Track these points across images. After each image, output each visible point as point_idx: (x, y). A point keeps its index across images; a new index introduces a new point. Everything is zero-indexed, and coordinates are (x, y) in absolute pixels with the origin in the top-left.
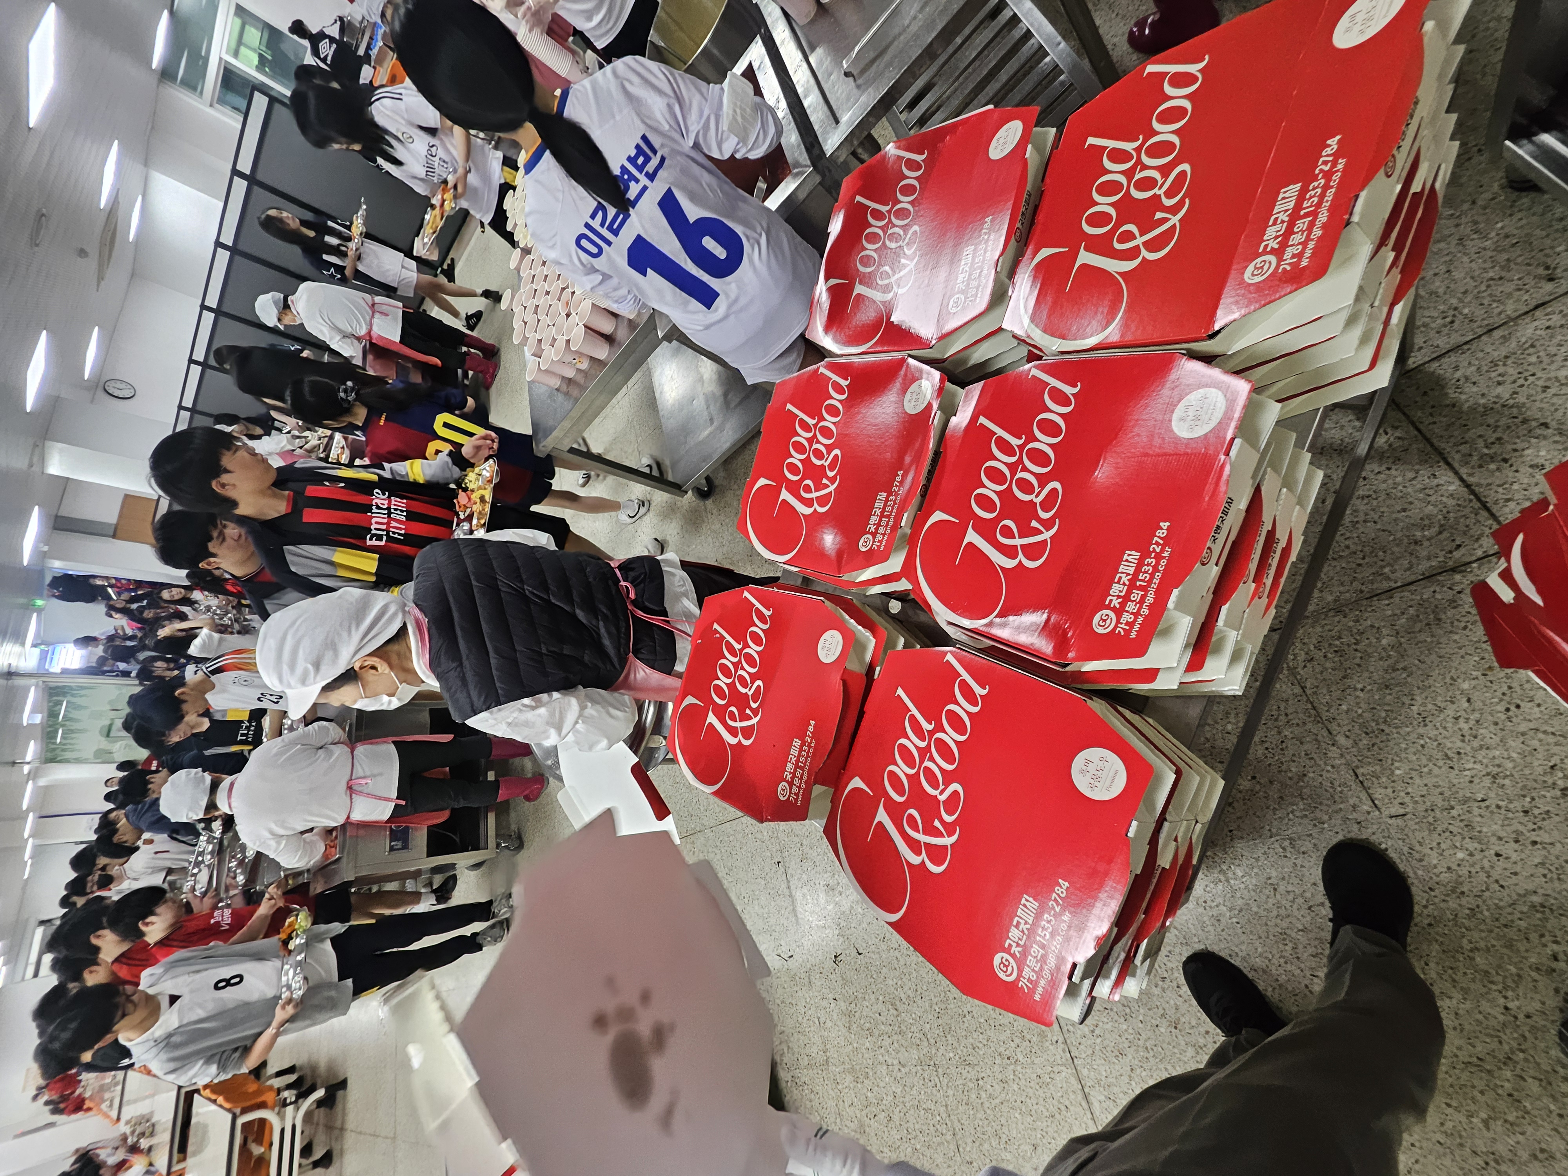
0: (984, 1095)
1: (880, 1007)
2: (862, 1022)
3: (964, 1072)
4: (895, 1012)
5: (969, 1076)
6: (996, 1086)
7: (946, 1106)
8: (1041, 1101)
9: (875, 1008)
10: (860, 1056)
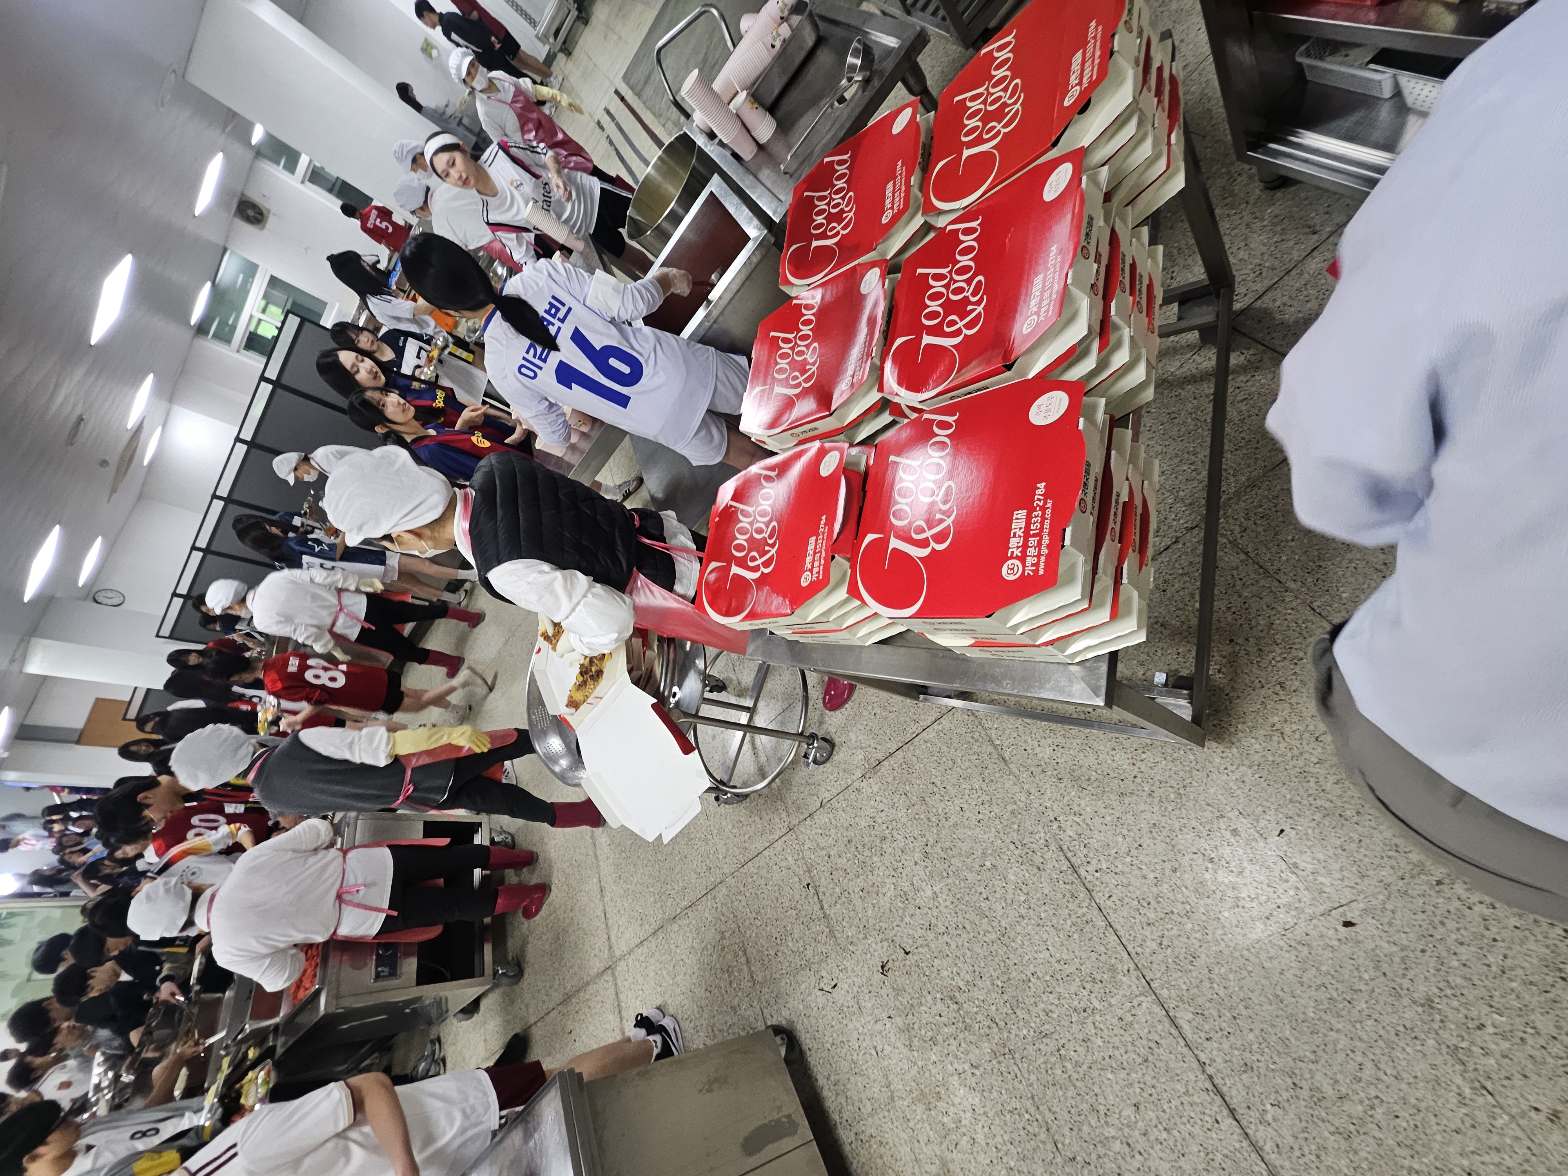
0: (1069, 1066)
1: (940, 1006)
2: (923, 1032)
3: (1042, 1047)
4: (955, 1007)
5: (1049, 1050)
6: (1079, 1049)
7: (1033, 1098)
8: (1130, 1048)
9: (934, 1011)
10: (927, 1074)
